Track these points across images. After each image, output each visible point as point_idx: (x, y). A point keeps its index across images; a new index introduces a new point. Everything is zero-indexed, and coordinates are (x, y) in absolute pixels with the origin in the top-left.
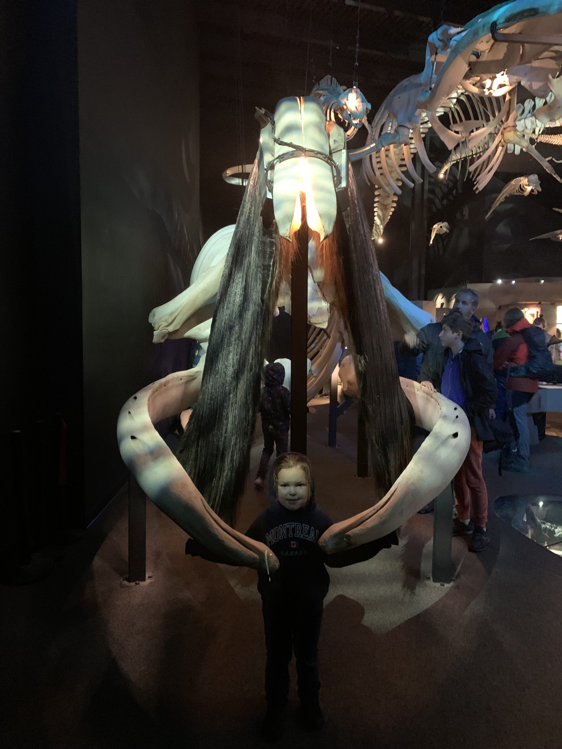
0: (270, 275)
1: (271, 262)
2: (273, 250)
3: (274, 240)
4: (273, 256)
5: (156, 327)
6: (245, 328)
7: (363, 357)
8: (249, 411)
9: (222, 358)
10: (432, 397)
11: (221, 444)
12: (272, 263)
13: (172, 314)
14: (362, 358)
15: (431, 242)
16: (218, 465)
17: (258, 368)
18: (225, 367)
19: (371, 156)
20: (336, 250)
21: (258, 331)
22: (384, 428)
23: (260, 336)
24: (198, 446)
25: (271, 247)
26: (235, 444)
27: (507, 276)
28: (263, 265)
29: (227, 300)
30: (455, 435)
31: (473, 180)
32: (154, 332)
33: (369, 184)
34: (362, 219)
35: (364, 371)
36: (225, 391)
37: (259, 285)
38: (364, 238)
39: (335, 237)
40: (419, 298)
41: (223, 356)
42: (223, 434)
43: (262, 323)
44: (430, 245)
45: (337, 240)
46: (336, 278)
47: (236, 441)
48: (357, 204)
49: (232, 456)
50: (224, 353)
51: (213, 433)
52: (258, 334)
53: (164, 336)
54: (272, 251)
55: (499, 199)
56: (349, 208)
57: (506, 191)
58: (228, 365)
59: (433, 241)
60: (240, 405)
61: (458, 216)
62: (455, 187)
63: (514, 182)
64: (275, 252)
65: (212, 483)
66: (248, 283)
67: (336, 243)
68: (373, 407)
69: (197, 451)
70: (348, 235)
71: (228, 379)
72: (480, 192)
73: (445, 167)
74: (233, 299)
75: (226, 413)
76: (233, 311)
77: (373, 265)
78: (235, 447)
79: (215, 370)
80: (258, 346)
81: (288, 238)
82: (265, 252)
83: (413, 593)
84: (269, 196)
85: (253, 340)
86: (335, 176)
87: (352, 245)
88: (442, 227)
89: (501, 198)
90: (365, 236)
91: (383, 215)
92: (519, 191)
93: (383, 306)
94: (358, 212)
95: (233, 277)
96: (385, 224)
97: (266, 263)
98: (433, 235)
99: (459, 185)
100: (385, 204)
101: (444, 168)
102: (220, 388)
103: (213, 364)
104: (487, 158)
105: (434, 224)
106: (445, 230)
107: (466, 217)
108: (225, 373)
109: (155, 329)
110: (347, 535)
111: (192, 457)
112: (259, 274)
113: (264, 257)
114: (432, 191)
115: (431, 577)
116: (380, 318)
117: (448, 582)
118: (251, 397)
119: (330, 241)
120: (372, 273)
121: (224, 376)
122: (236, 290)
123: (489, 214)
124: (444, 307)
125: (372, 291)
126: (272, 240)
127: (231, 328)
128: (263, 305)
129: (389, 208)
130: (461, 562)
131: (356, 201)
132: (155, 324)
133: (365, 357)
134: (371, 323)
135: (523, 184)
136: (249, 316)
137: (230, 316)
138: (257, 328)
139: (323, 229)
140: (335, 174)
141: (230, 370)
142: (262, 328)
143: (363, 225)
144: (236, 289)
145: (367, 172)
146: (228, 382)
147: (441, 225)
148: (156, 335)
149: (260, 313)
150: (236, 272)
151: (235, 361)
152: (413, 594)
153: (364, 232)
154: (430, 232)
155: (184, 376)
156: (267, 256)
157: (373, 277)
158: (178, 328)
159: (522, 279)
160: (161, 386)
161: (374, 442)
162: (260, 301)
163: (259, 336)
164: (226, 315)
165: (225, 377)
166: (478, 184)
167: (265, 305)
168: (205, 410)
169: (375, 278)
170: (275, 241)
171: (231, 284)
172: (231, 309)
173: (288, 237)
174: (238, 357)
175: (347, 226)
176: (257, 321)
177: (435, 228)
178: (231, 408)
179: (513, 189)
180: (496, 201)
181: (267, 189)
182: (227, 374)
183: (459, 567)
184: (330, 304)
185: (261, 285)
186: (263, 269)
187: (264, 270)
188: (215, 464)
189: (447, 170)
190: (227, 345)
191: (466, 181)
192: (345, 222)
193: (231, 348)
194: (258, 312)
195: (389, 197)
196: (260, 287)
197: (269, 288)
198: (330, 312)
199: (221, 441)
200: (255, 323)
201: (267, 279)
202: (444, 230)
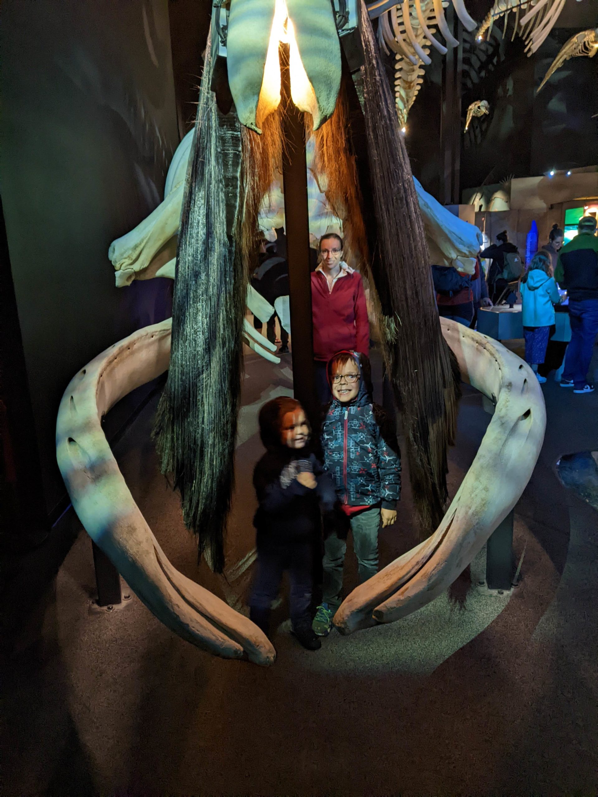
0: (238, 195)
1: (237, 171)
2: (240, 152)
3: (239, 133)
4: (240, 161)
5: (117, 266)
6: (211, 280)
7: (393, 318)
8: (226, 404)
9: (190, 319)
10: (484, 348)
11: (199, 436)
12: (238, 175)
13: (136, 247)
14: (392, 321)
15: (467, 128)
16: (197, 464)
17: (233, 342)
18: (195, 331)
19: (389, 13)
20: (344, 145)
21: (227, 286)
22: (424, 410)
23: (232, 293)
24: (173, 431)
25: (236, 145)
26: (214, 445)
27: (562, 166)
28: (225, 177)
29: (189, 232)
30: (527, 414)
31: (524, 38)
32: (116, 273)
33: (388, 53)
34: (384, 92)
35: (396, 340)
36: (197, 366)
37: (223, 212)
38: (388, 122)
39: (341, 123)
40: (453, 202)
41: (190, 315)
42: (200, 425)
43: (233, 274)
44: (465, 132)
45: (346, 127)
46: (346, 193)
47: (214, 441)
48: (375, 66)
49: (212, 460)
50: (191, 311)
51: (187, 420)
52: (228, 292)
53: (130, 277)
54: (238, 153)
55: (555, 64)
56: (362, 68)
57: (565, 52)
58: (198, 330)
59: (469, 127)
60: (215, 393)
61: (500, 91)
62: (496, 52)
63: (577, 38)
64: (241, 154)
65: (192, 486)
66: (210, 208)
67: (343, 133)
68: (409, 388)
69: (172, 438)
70: (363, 115)
71: (200, 349)
72: (533, 55)
73: (484, 25)
74: (196, 231)
75: (201, 396)
76: (198, 250)
77: (403, 164)
78: (214, 450)
79: (183, 334)
80: (230, 309)
81: (253, 127)
82: (226, 155)
83: (462, 606)
84: (222, 54)
85: (222, 299)
86: (338, 12)
87: (371, 133)
88: (481, 108)
89: (558, 62)
90: (390, 120)
91: (407, 95)
92: (582, 51)
93: (419, 227)
94: (378, 78)
95: (193, 196)
96: (410, 107)
97: (230, 175)
98: (469, 119)
99: (501, 50)
100: (409, 80)
101: (482, 28)
102: (191, 360)
103: (180, 326)
104: (542, 8)
105: (470, 104)
106: (484, 110)
107: (510, 92)
108: (195, 341)
109: (116, 269)
110: (377, 611)
111: (169, 445)
112: (221, 193)
113: (225, 165)
114: (467, 61)
115: (485, 581)
116: (415, 247)
117: (508, 589)
118: (227, 384)
119: (334, 128)
120: (402, 177)
121: (194, 345)
122: (199, 218)
123: (542, 85)
124: (483, 209)
125: (402, 208)
126: (236, 133)
127: (197, 275)
128: (231, 245)
129: (414, 86)
130: (523, 555)
131: (374, 62)
132: (116, 262)
133: (396, 318)
134: (404, 258)
135: (588, 42)
136: (214, 259)
137: (194, 257)
138: (225, 281)
139: (317, 105)
140: (337, 8)
141: (201, 339)
142: (233, 281)
143: (386, 101)
144: (199, 216)
145: (386, 37)
146: (200, 353)
147: (478, 105)
148: (119, 277)
149: (227, 258)
150: (197, 189)
151: (205, 326)
152: (463, 608)
153: (388, 111)
154: (465, 114)
155: (156, 332)
156: (230, 163)
157: (403, 184)
158: (146, 265)
159: (580, 169)
160: (121, 351)
161: (412, 439)
162: (226, 239)
163: (230, 293)
164: (189, 256)
165: (195, 347)
166: (531, 43)
167: (234, 244)
168: (177, 388)
169: (406, 186)
170: (241, 135)
171: (192, 208)
172: (195, 247)
173: (254, 124)
174: (208, 319)
175: (362, 100)
176: (225, 271)
177: (471, 109)
178: (206, 393)
179: (575, 49)
180: (551, 68)
181: (220, 39)
182: (197, 343)
183: (520, 564)
184: (343, 220)
185: (225, 212)
186: (225, 184)
187: (227, 186)
188: (194, 462)
189: (487, 30)
190: (193, 300)
191: (514, 40)
192: (358, 94)
193: (200, 305)
194: (225, 256)
195: (413, 70)
196: (224, 215)
197: (238, 216)
198: (344, 231)
199: (198, 433)
200: (224, 273)
201: (233, 202)
202: (482, 111)
